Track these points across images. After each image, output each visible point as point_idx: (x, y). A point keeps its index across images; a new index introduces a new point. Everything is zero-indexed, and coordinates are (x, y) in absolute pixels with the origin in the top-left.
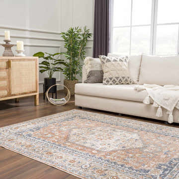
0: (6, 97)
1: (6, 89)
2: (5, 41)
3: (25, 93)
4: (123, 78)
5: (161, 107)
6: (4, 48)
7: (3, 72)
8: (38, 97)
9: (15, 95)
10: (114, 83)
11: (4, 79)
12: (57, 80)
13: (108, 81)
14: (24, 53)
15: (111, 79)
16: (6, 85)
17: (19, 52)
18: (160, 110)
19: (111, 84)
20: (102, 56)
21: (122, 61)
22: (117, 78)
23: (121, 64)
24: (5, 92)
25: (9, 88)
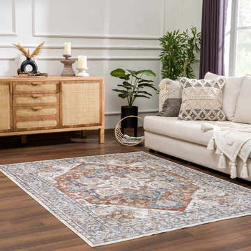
0: (54, 128)
1: (56, 119)
2: (64, 56)
3: (83, 126)
4: (208, 111)
5: (224, 155)
6: (63, 65)
7: (51, 97)
8: (102, 132)
9: (68, 127)
10: (193, 118)
11: (52, 105)
12: (139, 111)
13: (184, 115)
14: (86, 72)
15: (188, 111)
16: (55, 113)
17: (80, 71)
18: (222, 159)
19: (188, 119)
20: (182, 78)
21: (210, 86)
22: (197, 111)
23: (206, 90)
24: (55, 123)
25: (59, 117)
